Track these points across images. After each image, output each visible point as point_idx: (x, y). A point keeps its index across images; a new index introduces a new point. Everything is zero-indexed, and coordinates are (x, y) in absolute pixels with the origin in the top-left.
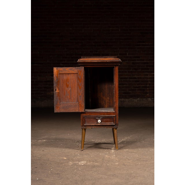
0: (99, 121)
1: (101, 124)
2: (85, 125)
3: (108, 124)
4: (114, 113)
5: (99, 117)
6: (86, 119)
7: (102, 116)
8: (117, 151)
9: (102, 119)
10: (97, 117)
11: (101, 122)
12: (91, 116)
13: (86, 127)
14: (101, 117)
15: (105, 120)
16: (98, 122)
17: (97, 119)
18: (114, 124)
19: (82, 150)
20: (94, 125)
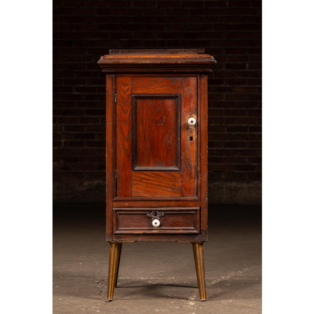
0: (156, 222)
1: (162, 232)
2: (118, 232)
3: (180, 230)
4: (195, 201)
5: (156, 213)
6: (120, 217)
7: (163, 209)
8: (203, 304)
9: (163, 218)
10: (150, 211)
11: (160, 226)
12: (135, 209)
13: (120, 238)
14: (160, 211)
15: (171, 219)
16: (152, 226)
17: (151, 218)
18: (196, 231)
19: (110, 301)
20: (141, 232)
